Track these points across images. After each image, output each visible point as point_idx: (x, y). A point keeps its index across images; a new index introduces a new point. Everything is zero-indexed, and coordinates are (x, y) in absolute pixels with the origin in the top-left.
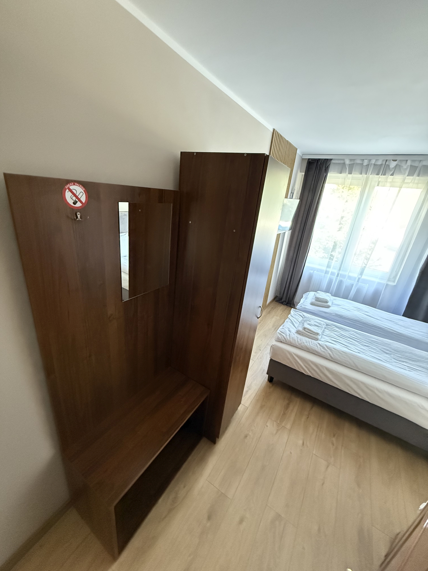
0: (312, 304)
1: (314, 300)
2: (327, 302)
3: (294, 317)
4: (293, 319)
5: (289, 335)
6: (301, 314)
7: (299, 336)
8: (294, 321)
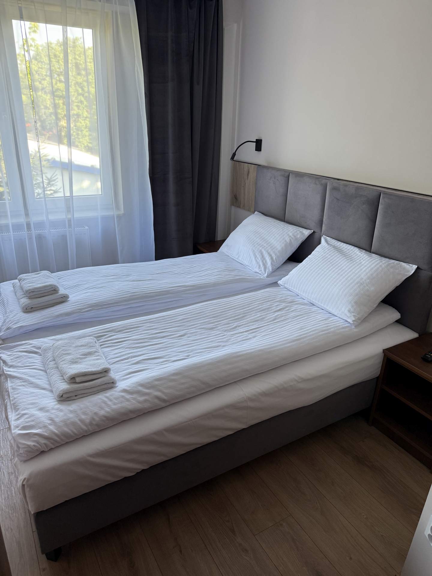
0: (28, 310)
1: (25, 301)
2: (54, 290)
3: (19, 364)
4: (23, 373)
5: (49, 422)
6: (29, 348)
7: (75, 406)
8: (31, 376)
